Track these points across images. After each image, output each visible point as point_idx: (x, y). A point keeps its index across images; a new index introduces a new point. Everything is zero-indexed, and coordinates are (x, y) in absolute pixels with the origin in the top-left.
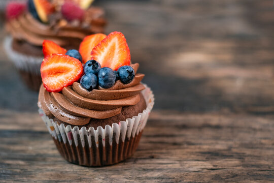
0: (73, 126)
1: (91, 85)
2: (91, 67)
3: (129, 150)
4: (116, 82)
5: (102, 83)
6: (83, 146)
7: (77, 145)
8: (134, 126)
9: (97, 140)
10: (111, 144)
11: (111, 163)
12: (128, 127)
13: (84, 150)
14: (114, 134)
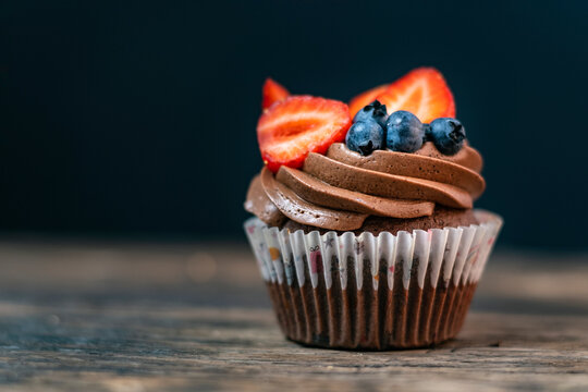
0: (323, 231)
1: (371, 138)
2: (371, 112)
3: (443, 320)
4: (424, 143)
5: (394, 137)
6: (343, 287)
7: (328, 286)
8: (458, 254)
9: (375, 271)
10: (407, 285)
11: (403, 344)
12: (446, 250)
13: (344, 298)
14: (416, 261)
